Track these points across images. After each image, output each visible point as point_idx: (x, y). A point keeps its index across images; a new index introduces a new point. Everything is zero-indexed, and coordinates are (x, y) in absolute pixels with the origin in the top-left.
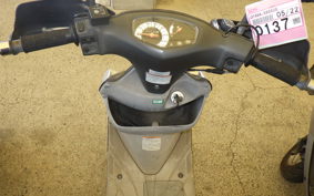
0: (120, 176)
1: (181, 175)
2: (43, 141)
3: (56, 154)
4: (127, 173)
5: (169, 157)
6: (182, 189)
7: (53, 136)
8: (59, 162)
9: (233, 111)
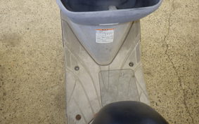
0: (77, 68)
1: (131, 64)
2: (12, 43)
3: (23, 53)
4: (84, 65)
5: (120, 49)
6: (134, 76)
7: (19, 39)
8: (27, 59)
9: (165, 11)
